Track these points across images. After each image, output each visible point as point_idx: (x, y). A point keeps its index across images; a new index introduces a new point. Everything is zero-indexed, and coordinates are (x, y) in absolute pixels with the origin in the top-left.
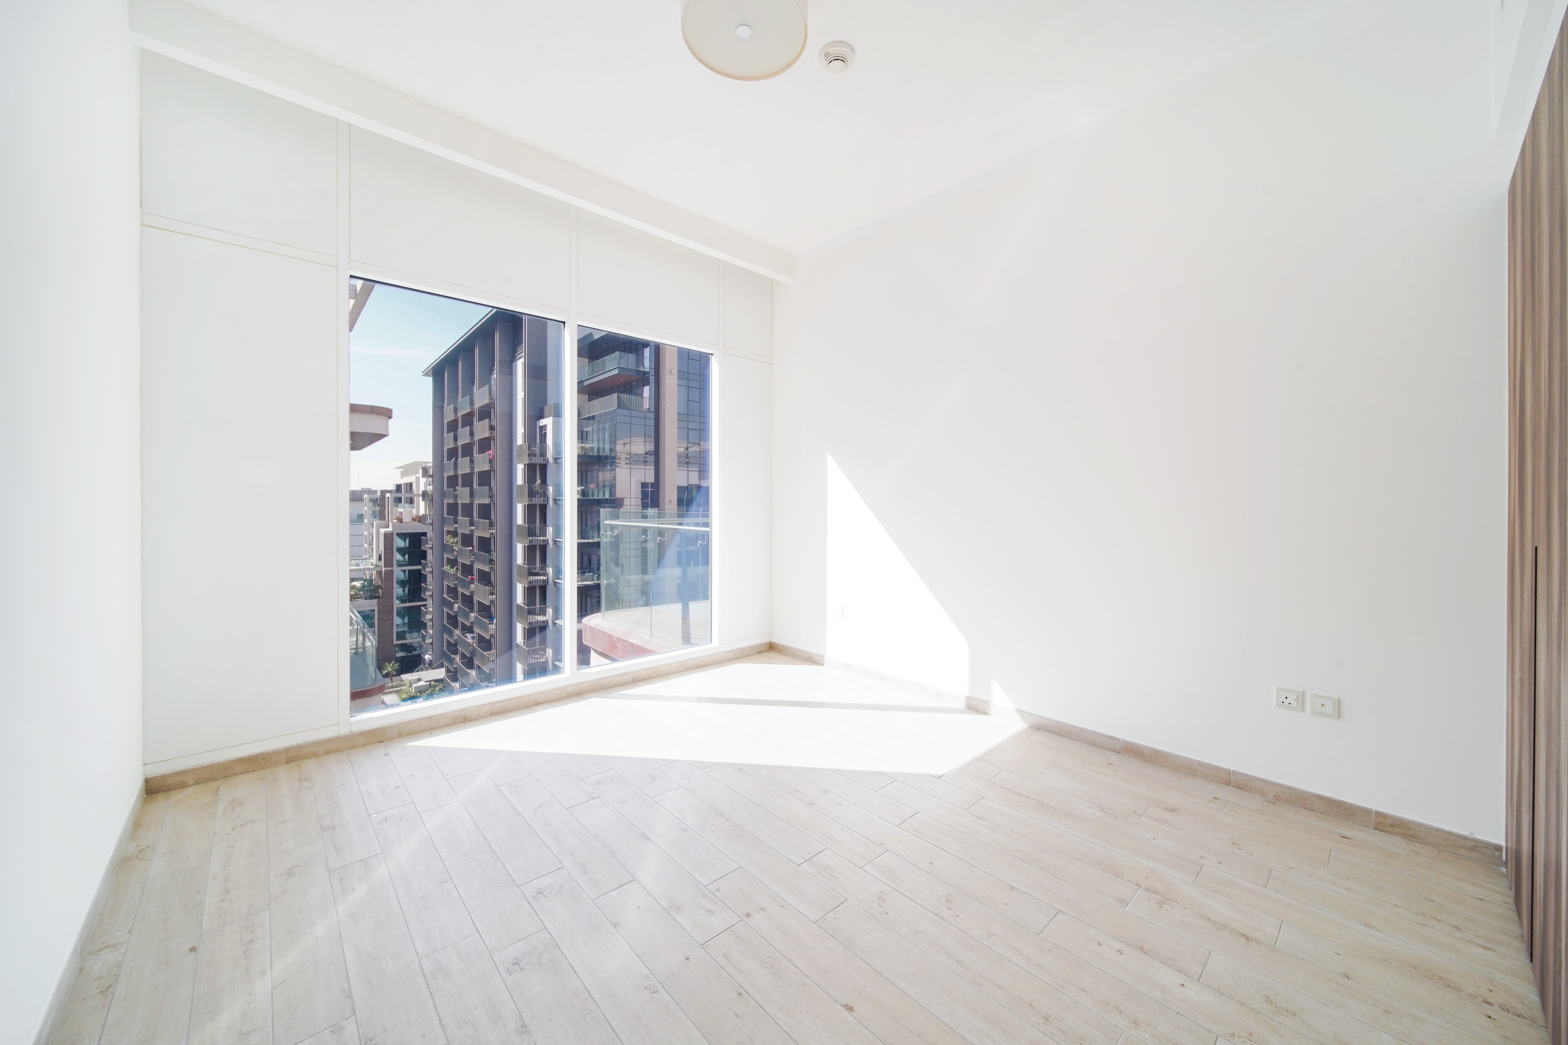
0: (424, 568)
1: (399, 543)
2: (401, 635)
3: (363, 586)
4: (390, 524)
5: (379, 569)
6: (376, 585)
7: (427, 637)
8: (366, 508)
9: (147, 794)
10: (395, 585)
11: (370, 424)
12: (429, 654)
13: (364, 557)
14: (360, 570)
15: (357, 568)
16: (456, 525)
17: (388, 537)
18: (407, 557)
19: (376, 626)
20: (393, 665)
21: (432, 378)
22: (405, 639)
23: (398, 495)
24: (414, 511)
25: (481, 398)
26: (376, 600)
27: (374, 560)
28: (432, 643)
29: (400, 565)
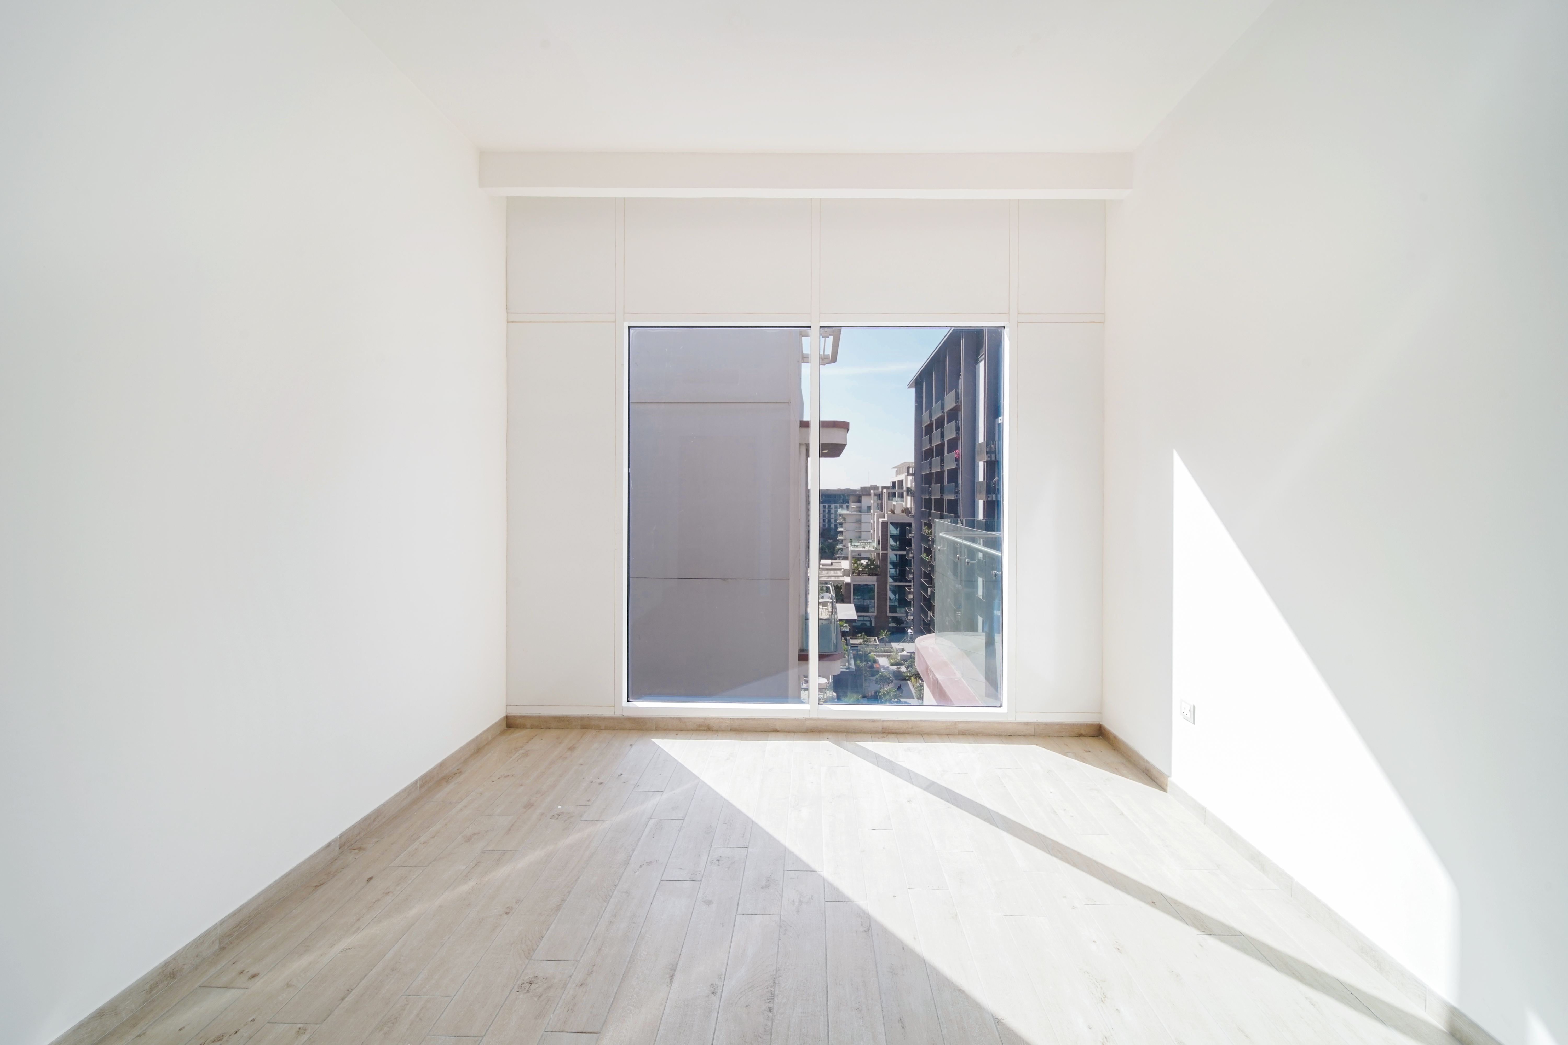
0: (908, 554)
1: (893, 531)
2: (893, 609)
3: (867, 565)
4: (886, 515)
5: (878, 552)
6: (876, 564)
7: (909, 614)
8: (872, 501)
9: (507, 727)
10: (890, 566)
11: (834, 437)
12: (911, 629)
13: (869, 541)
14: (866, 551)
15: (863, 549)
16: (930, 518)
17: (885, 525)
18: (898, 543)
19: (876, 598)
20: (886, 633)
21: (914, 389)
22: (896, 612)
23: (893, 491)
24: (904, 504)
25: (950, 403)
26: (876, 577)
27: (875, 544)
28: (913, 620)
29: (893, 550)
